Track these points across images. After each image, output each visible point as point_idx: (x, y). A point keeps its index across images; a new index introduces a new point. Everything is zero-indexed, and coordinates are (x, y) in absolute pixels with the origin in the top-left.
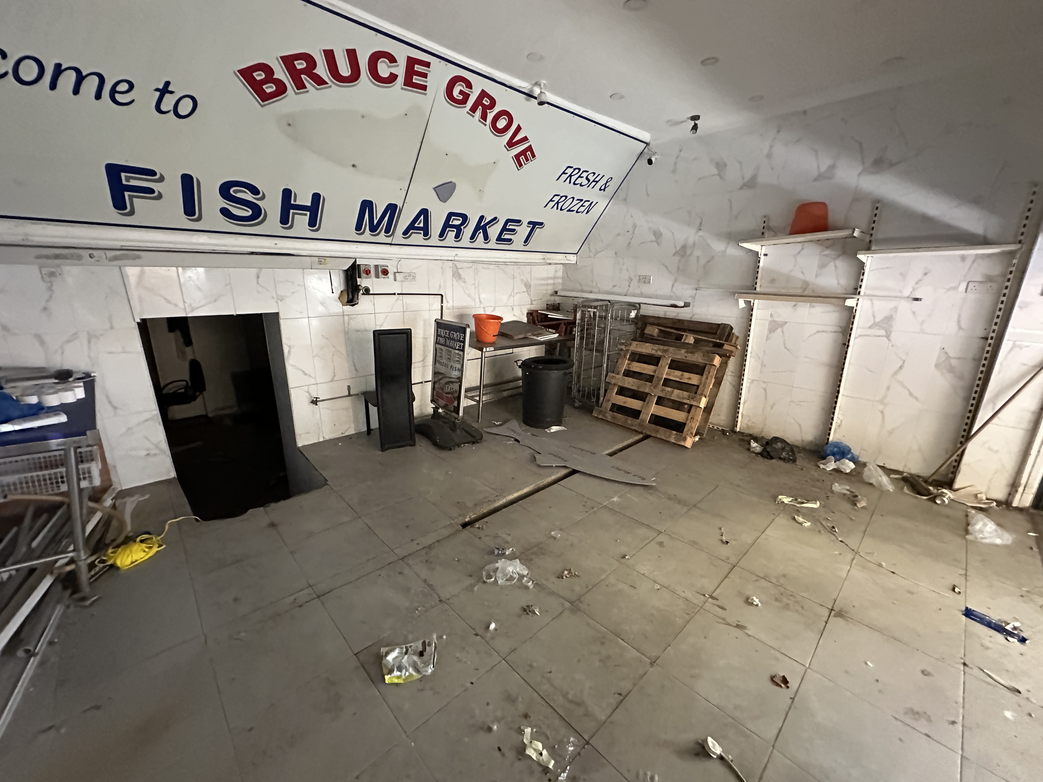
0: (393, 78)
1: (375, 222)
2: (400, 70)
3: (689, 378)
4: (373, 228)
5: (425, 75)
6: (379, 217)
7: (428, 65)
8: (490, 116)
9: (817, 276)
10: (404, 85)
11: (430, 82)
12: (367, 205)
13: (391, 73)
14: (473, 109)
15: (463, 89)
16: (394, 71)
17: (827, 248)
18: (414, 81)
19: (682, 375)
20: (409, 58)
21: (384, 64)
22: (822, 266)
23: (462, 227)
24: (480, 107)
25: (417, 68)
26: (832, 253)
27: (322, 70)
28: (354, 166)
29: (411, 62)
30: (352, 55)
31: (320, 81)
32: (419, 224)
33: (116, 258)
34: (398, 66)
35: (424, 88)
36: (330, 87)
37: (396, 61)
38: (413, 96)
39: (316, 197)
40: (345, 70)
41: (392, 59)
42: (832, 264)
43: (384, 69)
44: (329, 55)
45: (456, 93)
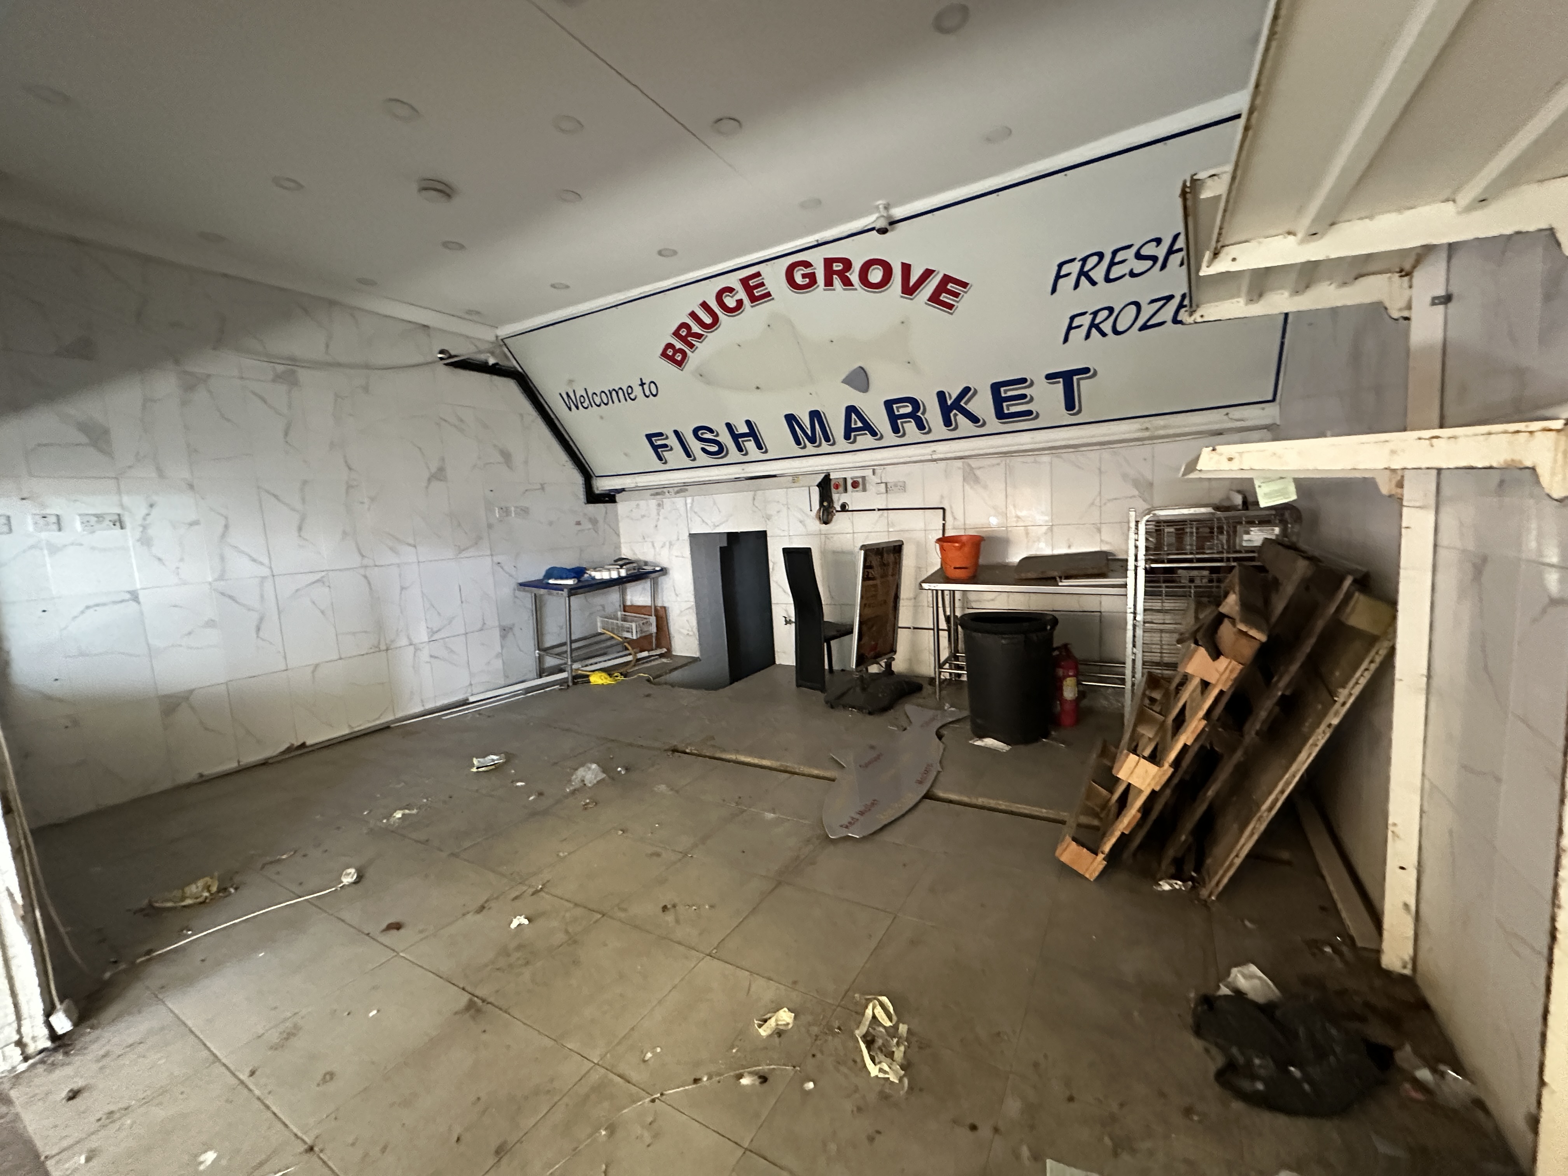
0: (740, 303)
1: (809, 433)
2: (742, 294)
4: (812, 440)
5: (762, 284)
6: (809, 427)
7: (758, 274)
8: (854, 277)
10: (752, 303)
11: (770, 286)
12: (791, 419)
13: (737, 301)
14: (829, 283)
15: (802, 272)
16: (737, 297)
18: (756, 294)
20: (741, 280)
21: (728, 298)
23: (919, 414)
24: (835, 276)
25: (752, 283)
27: (696, 329)
28: (758, 388)
29: (744, 282)
30: (705, 306)
31: (699, 336)
32: (855, 424)
33: (657, 494)
34: (737, 292)
35: (768, 294)
36: (707, 336)
37: (734, 289)
38: (764, 308)
39: (748, 423)
40: (708, 320)
41: (730, 290)
43: (731, 302)
44: (693, 315)
45: (799, 279)
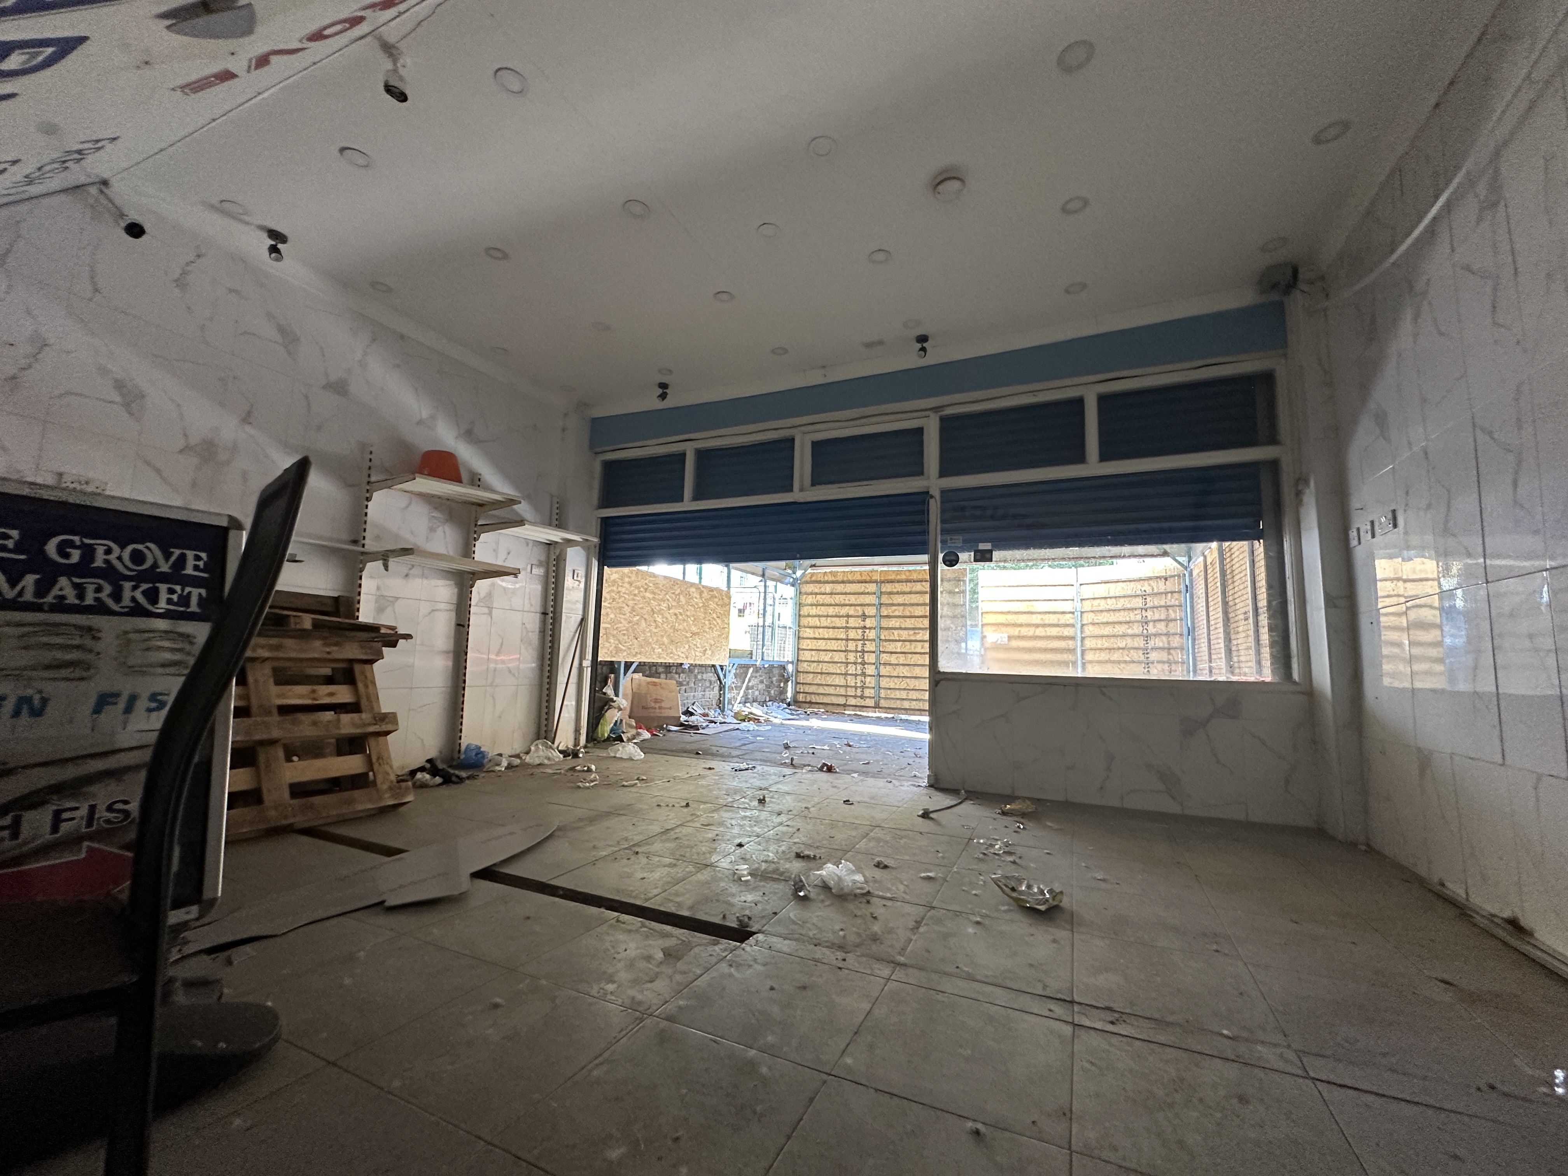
3: (331, 694)
9: (428, 539)
17: (436, 508)
19: (314, 691)
22: (432, 530)
26: (442, 516)
42: (441, 529)
